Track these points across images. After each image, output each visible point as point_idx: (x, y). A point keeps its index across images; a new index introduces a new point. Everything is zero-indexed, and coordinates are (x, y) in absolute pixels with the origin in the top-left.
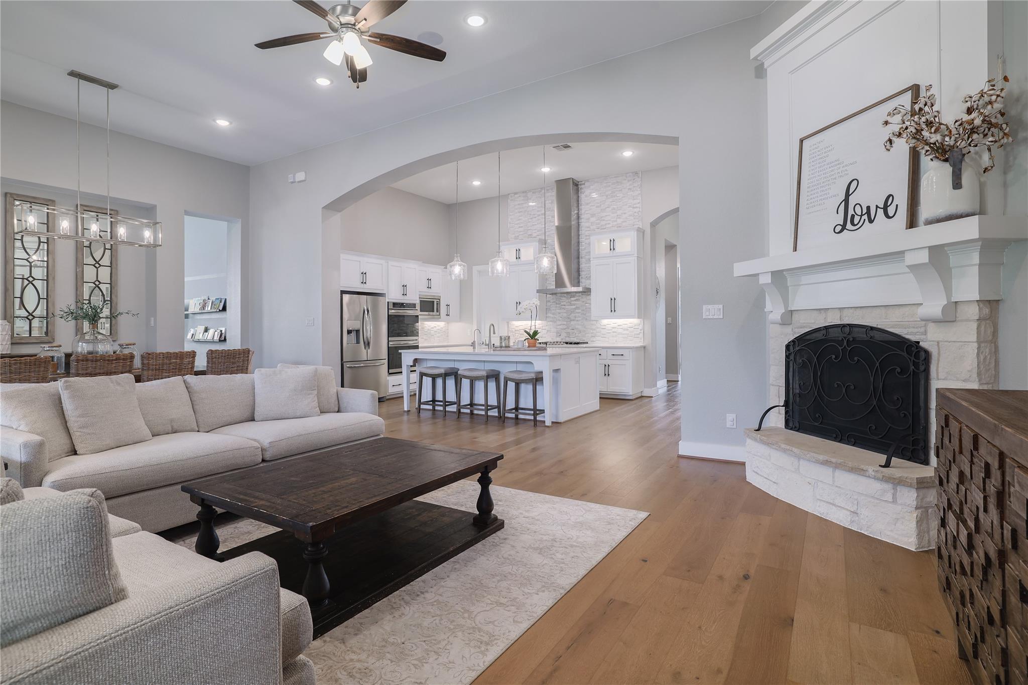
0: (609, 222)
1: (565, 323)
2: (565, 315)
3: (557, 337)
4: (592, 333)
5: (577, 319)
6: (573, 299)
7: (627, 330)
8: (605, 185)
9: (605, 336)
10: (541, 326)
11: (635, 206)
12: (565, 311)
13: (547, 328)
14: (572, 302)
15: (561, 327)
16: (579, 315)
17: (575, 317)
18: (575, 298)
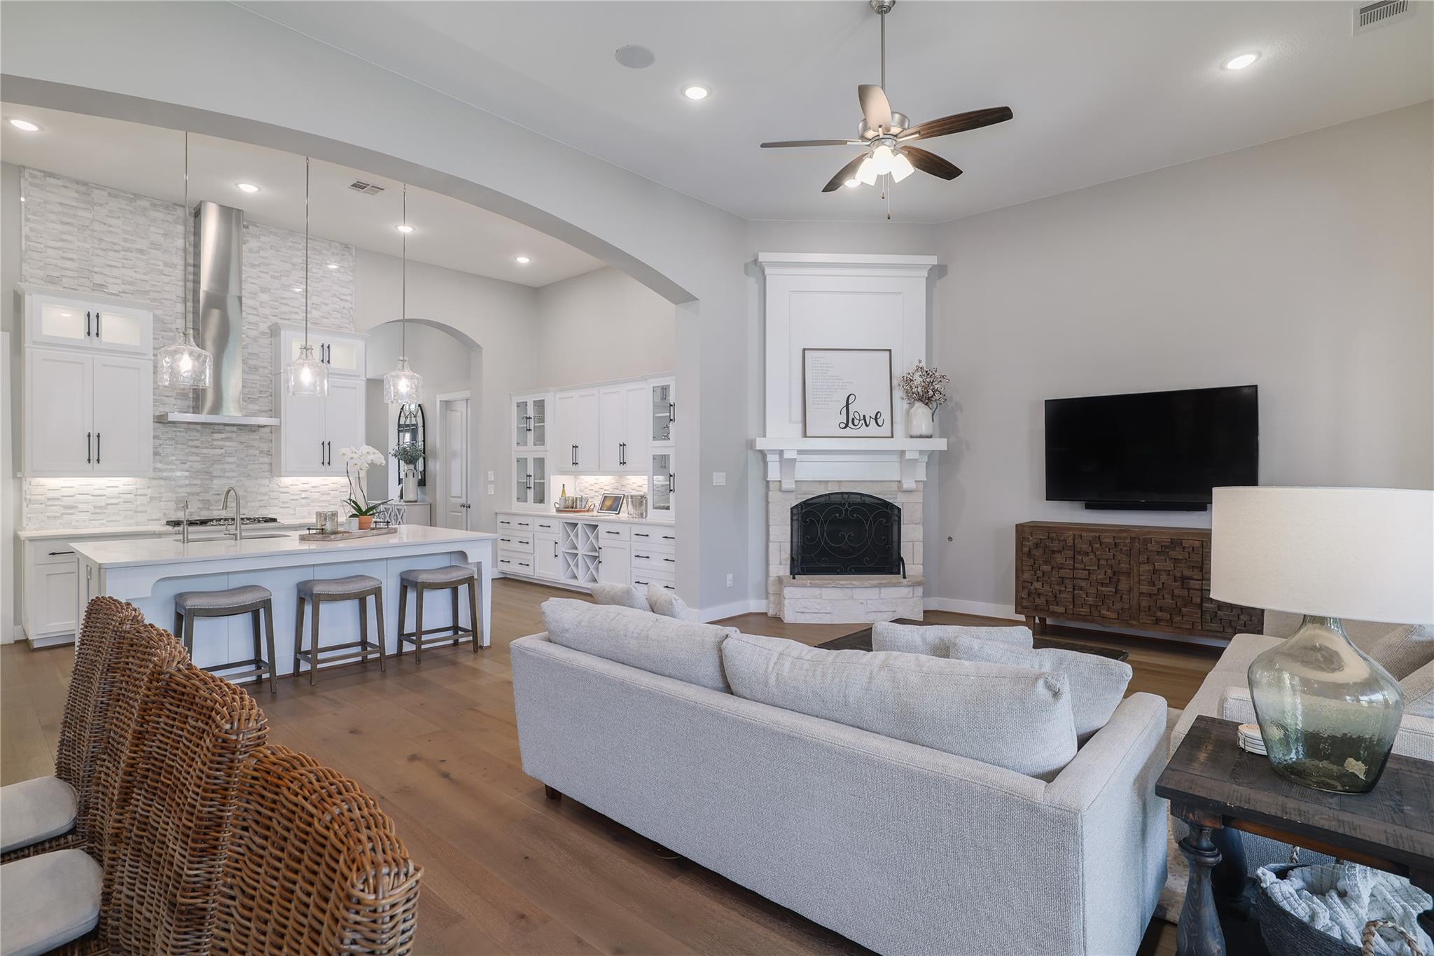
0: (296, 310)
1: (198, 482)
2: (198, 466)
3: (177, 509)
4: (259, 501)
5: (227, 474)
6: (216, 436)
7: (329, 494)
8: (291, 244)
9: (288, 506)
10: (133, 487)
11: (342, 297)
12: (198, 459)
13: (149, 492)
14: (216, 443)
15: (188, 489)
16: (232, 466)
17: (224, 470)
18: (223, 436)
